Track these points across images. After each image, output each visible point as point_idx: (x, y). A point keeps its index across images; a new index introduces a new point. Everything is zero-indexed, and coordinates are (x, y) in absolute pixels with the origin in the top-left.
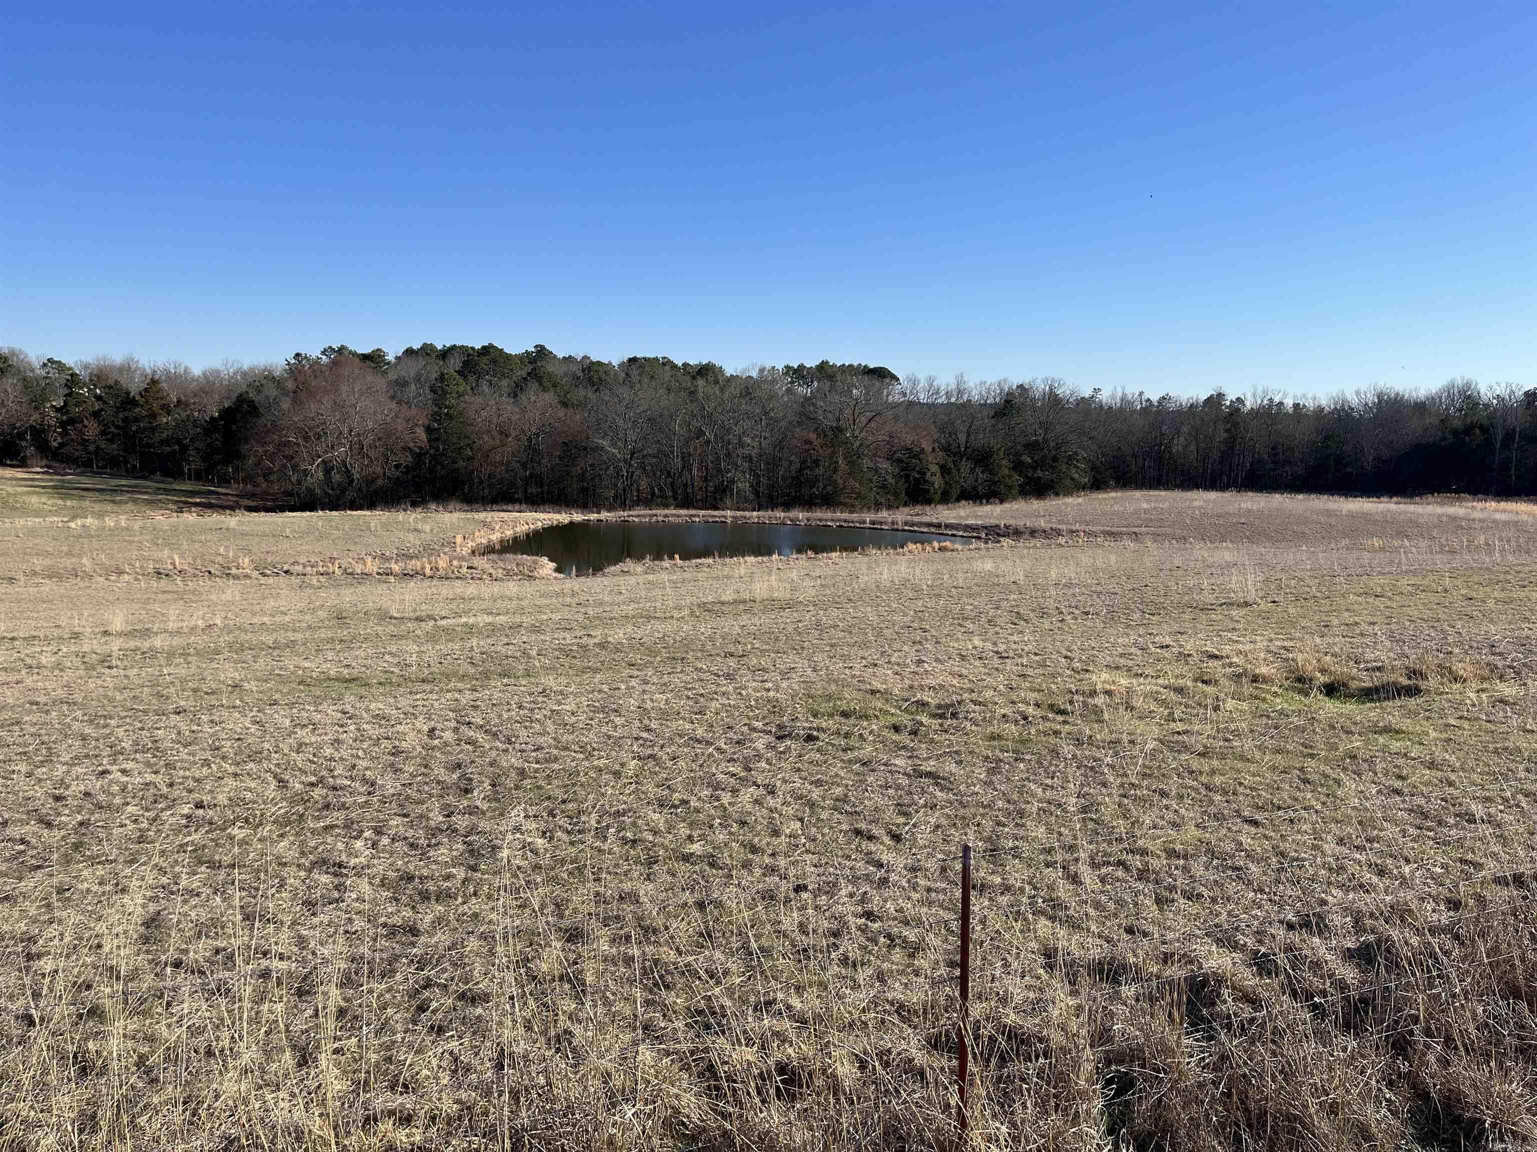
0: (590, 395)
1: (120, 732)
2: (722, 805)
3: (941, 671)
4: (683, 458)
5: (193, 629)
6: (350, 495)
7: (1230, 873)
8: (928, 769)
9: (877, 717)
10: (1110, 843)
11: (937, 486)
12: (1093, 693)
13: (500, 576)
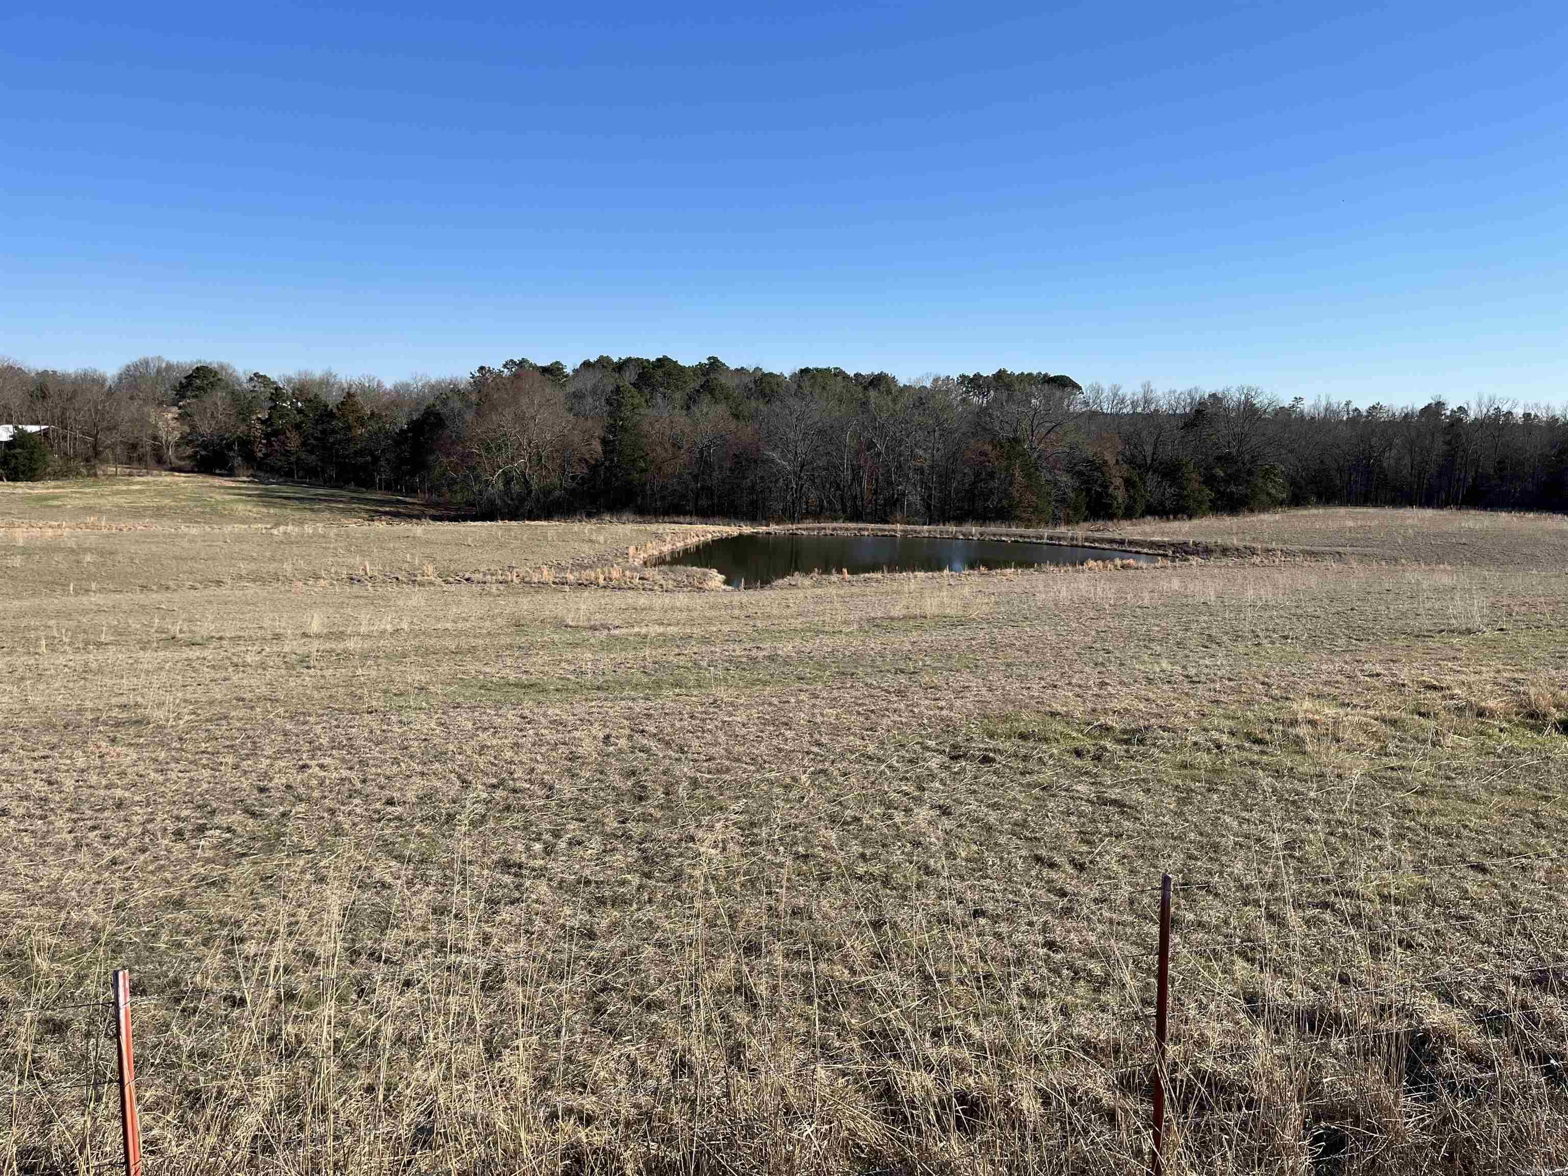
0: (761, 407)
1: (318, 729)
2: (895, 824)
3: (1126, 694)
4: (853, 470)
5: (383, 632)
6: (528, 505)
7: (1453, 922)
8: (1113, 797)
9: (1057, 741)
10: (1315, 883)
11: (1120, 501)
12: (1294, 723)
13: (670, 587)
